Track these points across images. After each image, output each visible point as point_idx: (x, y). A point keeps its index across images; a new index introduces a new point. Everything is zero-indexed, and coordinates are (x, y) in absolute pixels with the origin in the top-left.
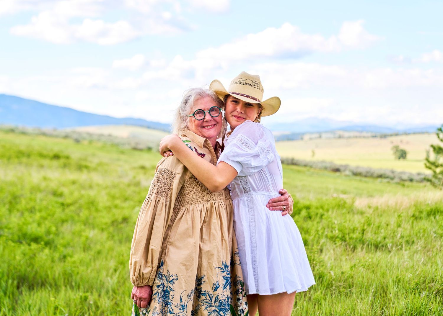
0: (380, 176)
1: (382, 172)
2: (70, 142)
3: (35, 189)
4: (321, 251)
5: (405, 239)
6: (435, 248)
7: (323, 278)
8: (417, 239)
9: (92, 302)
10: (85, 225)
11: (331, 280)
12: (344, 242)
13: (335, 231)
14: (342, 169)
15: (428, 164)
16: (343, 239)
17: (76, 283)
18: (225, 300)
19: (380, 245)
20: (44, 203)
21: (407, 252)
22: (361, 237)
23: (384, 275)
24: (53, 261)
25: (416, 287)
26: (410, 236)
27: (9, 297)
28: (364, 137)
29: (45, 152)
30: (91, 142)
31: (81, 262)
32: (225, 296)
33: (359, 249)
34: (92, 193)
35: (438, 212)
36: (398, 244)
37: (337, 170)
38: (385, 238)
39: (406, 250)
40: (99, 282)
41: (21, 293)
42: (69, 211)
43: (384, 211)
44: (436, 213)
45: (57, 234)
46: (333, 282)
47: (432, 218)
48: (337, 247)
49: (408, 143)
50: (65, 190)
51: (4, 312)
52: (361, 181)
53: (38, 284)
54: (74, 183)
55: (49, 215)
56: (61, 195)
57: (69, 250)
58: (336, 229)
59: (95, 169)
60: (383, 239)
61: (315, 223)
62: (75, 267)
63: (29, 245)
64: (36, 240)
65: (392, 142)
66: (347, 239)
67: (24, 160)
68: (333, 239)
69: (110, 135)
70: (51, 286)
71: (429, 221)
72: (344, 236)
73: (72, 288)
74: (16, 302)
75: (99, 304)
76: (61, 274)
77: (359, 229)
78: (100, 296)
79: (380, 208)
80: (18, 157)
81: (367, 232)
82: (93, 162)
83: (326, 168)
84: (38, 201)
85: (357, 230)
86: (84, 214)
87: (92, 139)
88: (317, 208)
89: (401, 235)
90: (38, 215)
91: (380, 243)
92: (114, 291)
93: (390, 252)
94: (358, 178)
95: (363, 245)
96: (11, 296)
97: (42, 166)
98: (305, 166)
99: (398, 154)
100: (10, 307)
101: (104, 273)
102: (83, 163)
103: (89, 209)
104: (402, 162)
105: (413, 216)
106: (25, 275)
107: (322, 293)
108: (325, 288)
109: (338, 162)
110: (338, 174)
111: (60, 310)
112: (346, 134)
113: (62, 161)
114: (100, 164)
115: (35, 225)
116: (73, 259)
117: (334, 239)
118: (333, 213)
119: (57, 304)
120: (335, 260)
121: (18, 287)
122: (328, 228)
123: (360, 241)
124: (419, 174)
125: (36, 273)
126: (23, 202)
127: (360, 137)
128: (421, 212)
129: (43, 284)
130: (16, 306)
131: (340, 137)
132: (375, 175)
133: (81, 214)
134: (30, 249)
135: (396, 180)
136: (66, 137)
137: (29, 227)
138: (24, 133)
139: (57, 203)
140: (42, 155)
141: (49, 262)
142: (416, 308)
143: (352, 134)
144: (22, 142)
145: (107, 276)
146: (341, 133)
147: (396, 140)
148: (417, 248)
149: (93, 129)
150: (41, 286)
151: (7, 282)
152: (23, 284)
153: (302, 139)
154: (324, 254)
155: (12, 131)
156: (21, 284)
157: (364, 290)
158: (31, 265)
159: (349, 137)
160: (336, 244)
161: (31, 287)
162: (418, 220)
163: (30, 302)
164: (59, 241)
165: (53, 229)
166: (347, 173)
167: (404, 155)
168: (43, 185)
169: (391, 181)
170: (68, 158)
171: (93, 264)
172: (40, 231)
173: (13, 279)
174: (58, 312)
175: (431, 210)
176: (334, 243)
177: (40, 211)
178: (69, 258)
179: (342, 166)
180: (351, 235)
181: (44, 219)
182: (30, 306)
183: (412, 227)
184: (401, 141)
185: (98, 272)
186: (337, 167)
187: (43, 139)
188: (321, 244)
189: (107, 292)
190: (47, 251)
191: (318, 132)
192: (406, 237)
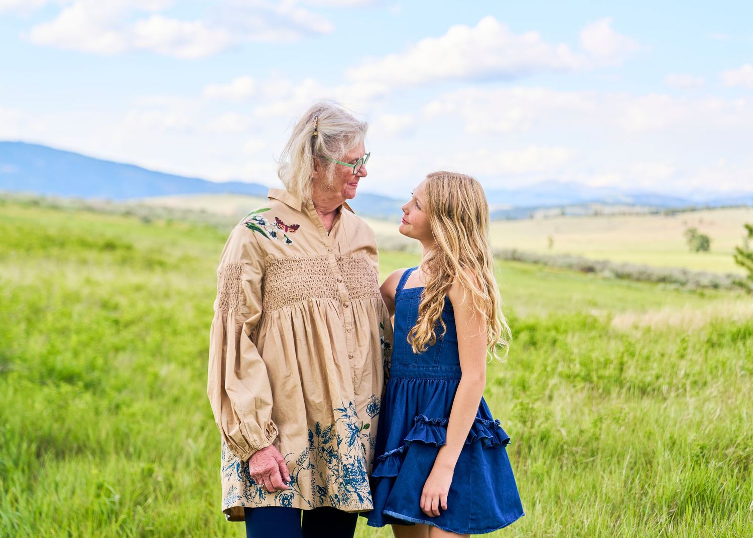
0: (663, 280)
1: (666, 273)
2: (134, 222)
3: (71, 298)
4: (551, 398)
5: (691, 379)
6: (741, 394)
7: (547, 440)
8: (713, 379)
9: (160, 479)
10: (153, 355)
11: (561, 443)
12: (590, 383)
13: (575, 365)
14: (598, 267)
15: (740, 258)
16: (587, 379)
17: (135, 449)
18: (353, 465)
19: (649, 389)
20: (86, 321)
21: (693, 399)
22: (618, 376)
23: (649, 436)
24: (97, 412)
25: (702, 453)
26: (700, 373)
27: (23, 471)
28: (638, 214)
29: (90, 239)
30: (170, 222)
31: (146, 415)
32: (353, 458)
33: (614, 395)
34: (168, 305)
35: (750, 334)
36: (680, 386)
37: (590, 269)
38: (658, 378)
39: (691, 397)
40: (173, 447)
41: (43, 465)
42: (127, 334)
43: (661, 335)
44: (747, 336)
45: (106, 371)
46: (565, 447)
47: (740, 344)
48: (577, 391)
49: (712, 224)
50: (123, 301)
51: (14, 494)
52: (629, 288)
53: (71, 450)
54: (138, 288)
55: (92, 339)
56: (116, 308)
57: (124, 396)
58: (577, 362)
59: (176, 268)
60: (656, 379)
61: (542, 352)
62: (134, 422)
63: (58, 386)
64: (70, 379)
65: (685, 223)
66: (595, 378)
67: (55, 251)
68: (570, 378)
69: (203, 212)
70: (93, 453)
71: (734, 350)
72: (589, 375)
73: (128, 456)
74: (35, 478)
75: (173, 482)
76: (111, 433)
77: (615, 362)
78: (174, 469)
79: (653, 328)
80: (44, 247)
81: (629, 367)
82: (173, 255)
83: (570, 267)
84: (75, 317)
85: (610, 363)
86: (153, 338)
87: (171, 217)
88: (548, 330)
89: (685, 371)
90: (74, 339)
91: (649, 385)
92: (199, 462)
93: (665, 399)
94: (625, 283)
95: (621, 387)
96: (26, 469)
97: (84, 262)
98: (536, 262)
99: (696, 243)
100: (25, 486)
101: (183, 433)
102: (156, 257)
103: (161, 330)
104: (701, 257)
105: (708, 341)
106: (50, 435)
107: (545, 463)
108: (551, 456)
109: (592, 256)
110: (590, 276)
111: (107, 489)
112: (607, 210)
113: (119, 253)
114: (185, 259)
115: (68, 355)
116: (131, 410)
117: (572, 379)
118: (573, 336)
119: (101, 479)
120: (572, 412)
121: (38, 455)
122: (564, 360)
123: (616, 381)
124: (729, 276)
125: (69, 432)
126: (50, 317)
127: (631, 214)
128: (721, 335)
129: (80, 450)
130: (35, 485)
131: (596, 214)
132: (654, 277)
133: (149, 340)
134: (60, 393)
135: (690, 286)
136: (128, 214)
137: (59, 358)
138: (55, 207)
139: (106, 319)
140: (84, 244)
141: (92, 414)
142: (698, 485)
143: (616, 209)
144: (51, 222)
145: (188, 436)
146: (598, 207)
147: (692, 219)
148: (711, 393)
149: (176, 201)
150: (77, 453)
151: (19, 446)
152: (46, 450)
153: (532, 217)
154: (554, 402)
155: (35, 203)
156: (43, 450)
157: (615, 459)
158: (61, 419)
159: (613, 215)
160: (575, 386)
161: (60, 455)
162: (716, 348)
163: (58, 478)
164: (109, 383)
165: (100, 362)
166: (607, 274)
167: (706, 245)
168: (86, 291)
169: (681, 288)
170: (129, 248)
171: (165, 419)
172: (78, 365)
173: (30, 442)
174: (102, 493)
175: (739, 332)
176: (572, 384)
177: (78, 332)
178: (124, 409)
179: (597, 262)
180: (602, 372)
181: (85, 345)
182: (57, 485)
183: (706, 360)
184: (701, 221)
185: (173, 431)
186: (590, 264)
187: (87, 217)
188: (550, 387)
189: (188, 464)
190: (88, 397)
191: (557, 206)
192: (694, 376)
